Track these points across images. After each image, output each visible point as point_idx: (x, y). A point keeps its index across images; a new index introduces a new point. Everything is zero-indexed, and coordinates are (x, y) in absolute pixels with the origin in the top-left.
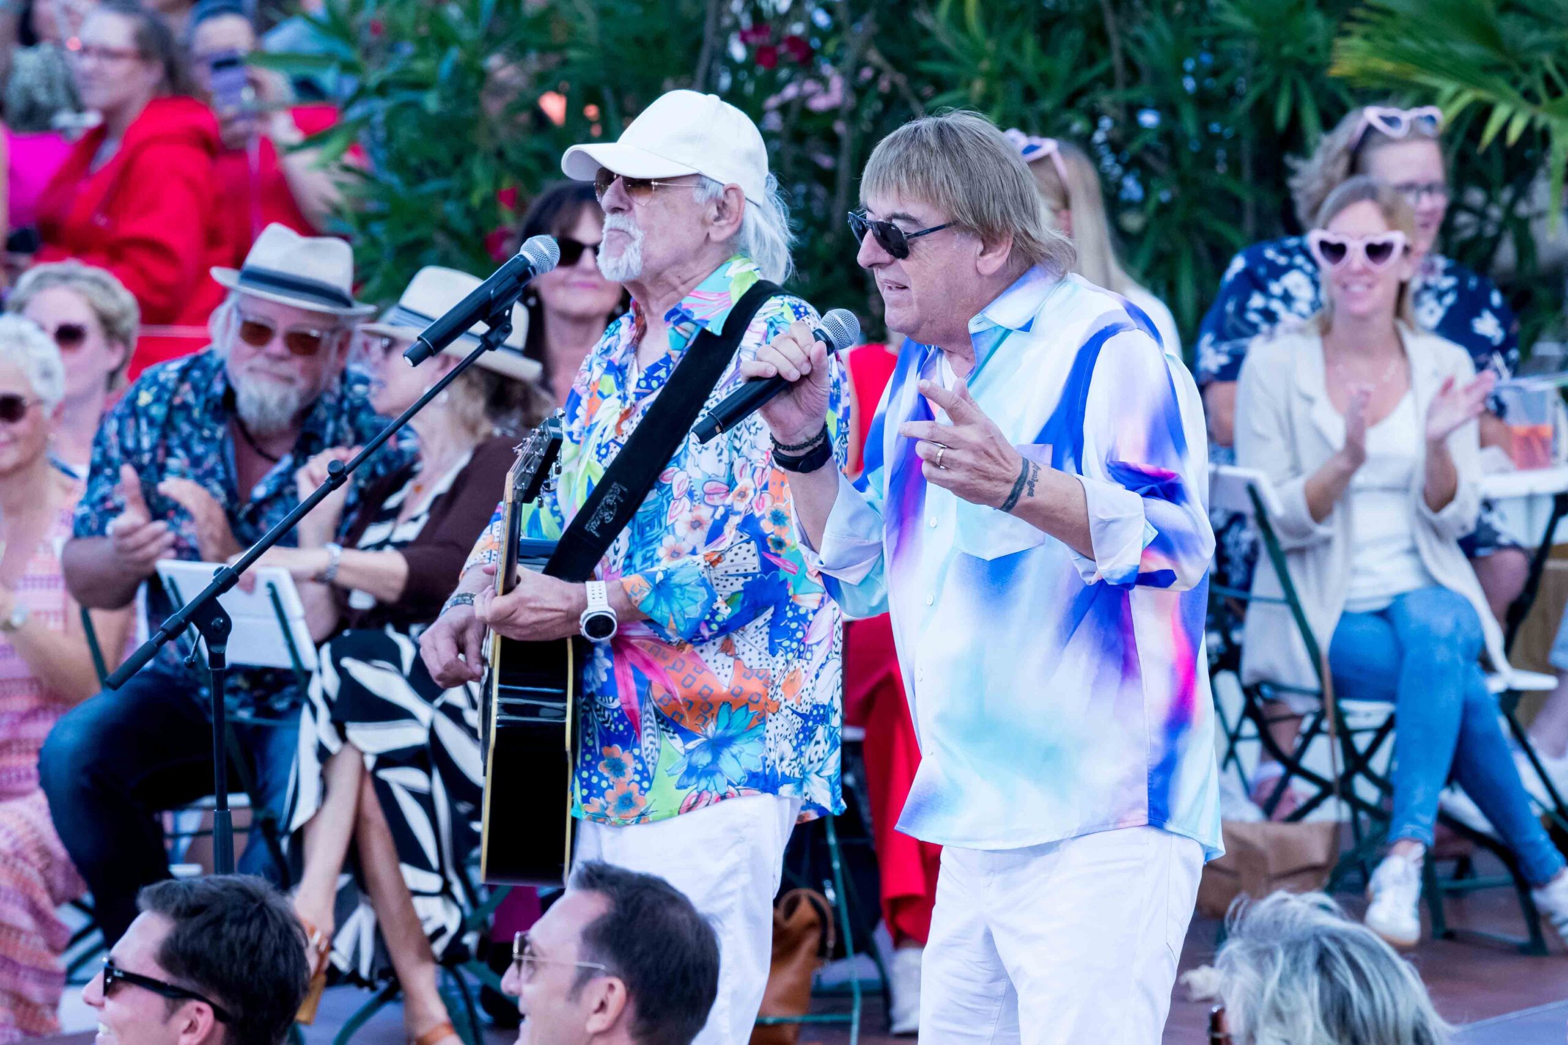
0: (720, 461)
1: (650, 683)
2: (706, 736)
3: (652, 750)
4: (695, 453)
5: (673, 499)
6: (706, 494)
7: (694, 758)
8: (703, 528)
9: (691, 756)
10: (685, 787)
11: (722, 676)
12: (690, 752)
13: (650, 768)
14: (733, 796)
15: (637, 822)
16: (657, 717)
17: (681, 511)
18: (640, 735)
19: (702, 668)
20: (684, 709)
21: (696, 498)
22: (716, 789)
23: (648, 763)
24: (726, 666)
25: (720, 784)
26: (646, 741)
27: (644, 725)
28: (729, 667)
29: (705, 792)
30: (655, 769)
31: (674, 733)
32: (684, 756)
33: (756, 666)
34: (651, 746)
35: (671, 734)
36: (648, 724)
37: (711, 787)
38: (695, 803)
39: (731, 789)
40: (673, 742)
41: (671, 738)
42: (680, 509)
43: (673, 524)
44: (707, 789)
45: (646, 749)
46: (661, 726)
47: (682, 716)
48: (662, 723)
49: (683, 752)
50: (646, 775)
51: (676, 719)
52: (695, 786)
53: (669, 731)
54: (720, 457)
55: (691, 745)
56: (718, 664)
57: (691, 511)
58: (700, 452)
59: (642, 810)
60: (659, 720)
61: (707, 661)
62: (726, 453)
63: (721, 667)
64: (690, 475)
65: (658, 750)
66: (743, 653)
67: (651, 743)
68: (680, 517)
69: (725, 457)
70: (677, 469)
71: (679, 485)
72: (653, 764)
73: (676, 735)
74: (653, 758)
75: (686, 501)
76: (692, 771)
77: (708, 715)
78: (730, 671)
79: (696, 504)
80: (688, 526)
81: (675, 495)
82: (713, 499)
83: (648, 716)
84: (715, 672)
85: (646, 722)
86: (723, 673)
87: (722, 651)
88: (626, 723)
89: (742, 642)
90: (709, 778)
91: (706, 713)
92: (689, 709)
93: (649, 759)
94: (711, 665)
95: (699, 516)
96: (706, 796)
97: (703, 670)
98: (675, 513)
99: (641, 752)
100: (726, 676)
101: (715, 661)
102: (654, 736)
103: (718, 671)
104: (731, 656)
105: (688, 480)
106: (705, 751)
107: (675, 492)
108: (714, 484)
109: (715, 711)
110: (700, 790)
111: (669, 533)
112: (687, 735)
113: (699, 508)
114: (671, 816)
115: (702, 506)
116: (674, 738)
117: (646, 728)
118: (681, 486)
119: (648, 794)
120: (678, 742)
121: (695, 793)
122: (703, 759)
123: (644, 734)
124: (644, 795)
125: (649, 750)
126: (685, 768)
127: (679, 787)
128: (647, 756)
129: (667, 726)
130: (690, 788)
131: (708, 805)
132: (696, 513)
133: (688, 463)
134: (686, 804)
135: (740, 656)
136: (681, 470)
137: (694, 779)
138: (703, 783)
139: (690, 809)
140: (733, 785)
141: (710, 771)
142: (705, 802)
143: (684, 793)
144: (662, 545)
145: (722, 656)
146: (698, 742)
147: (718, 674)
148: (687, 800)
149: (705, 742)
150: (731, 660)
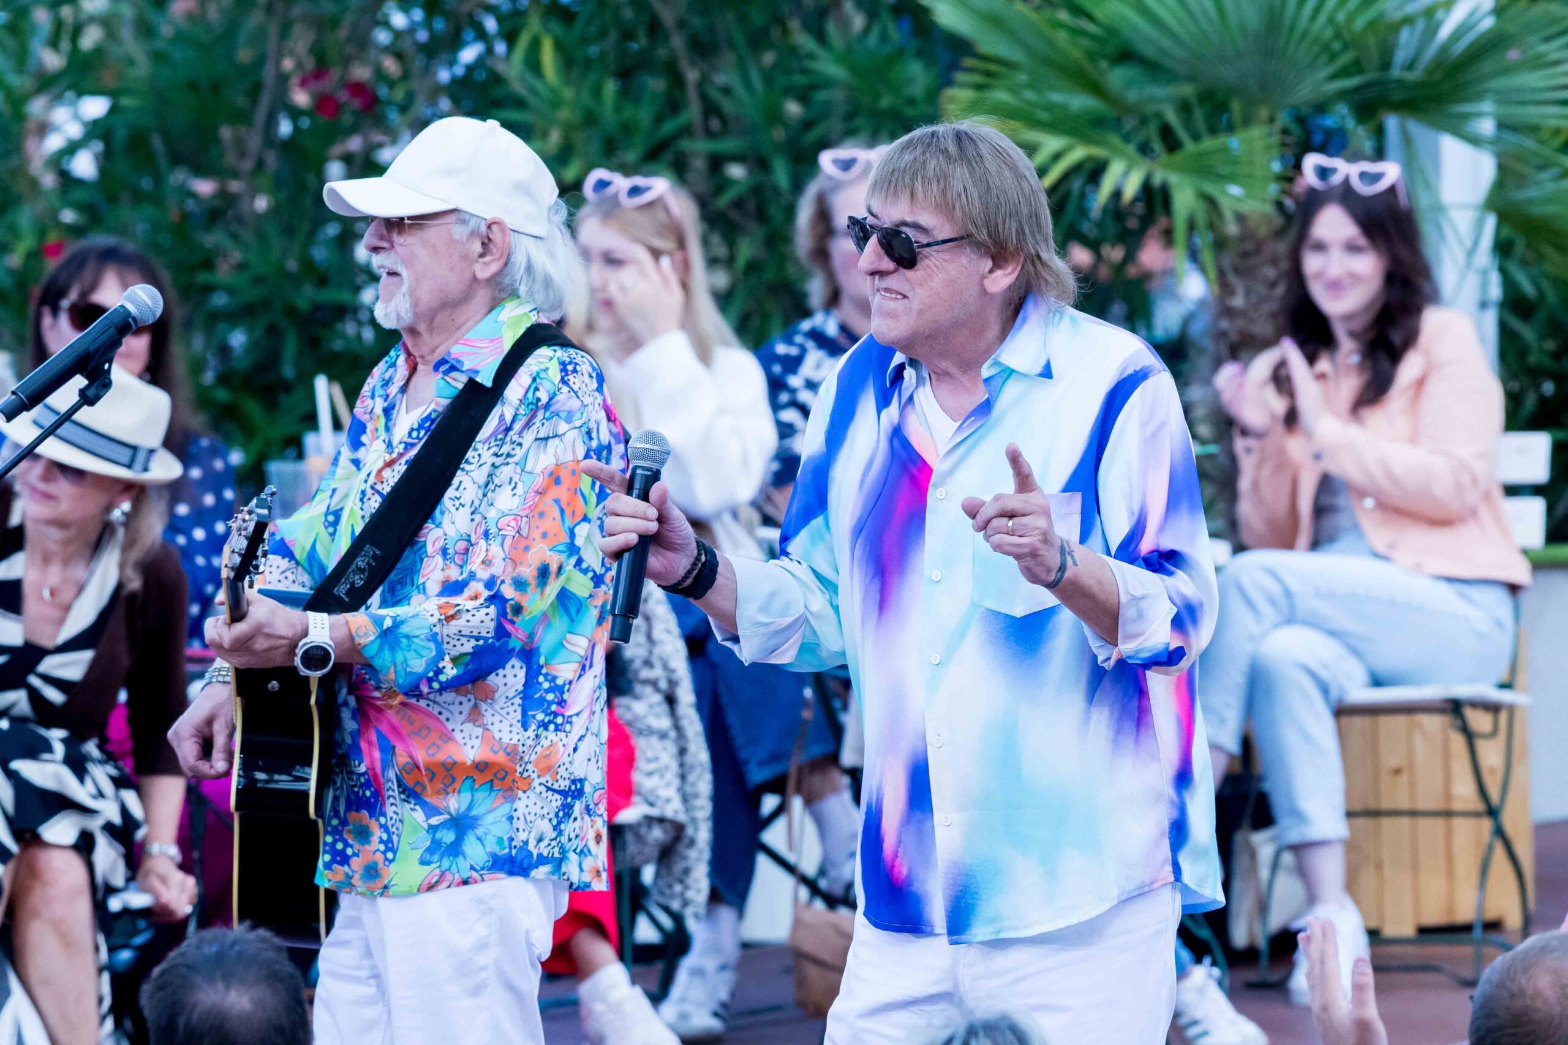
1: (394, 747)
2: (449, 813)
4: (453, 509)
5: (427, 556)
6: (457, 552)
7: (438, 835)
9: (434, 833)
10: (428, 864)
11: (468, 747)
12: (433, 829)
13: (394, 838)
14: (476, 881)
15: (382, 894)
16: (399, 786)
18: (386, 802)
19: (446, 736)
20: (425, 779)
21: (448, 557)
22: (458, 871)
23: (393, 833)
24: (474, 737)
25: (463, 866)
26: (390, 810)
27: (387, 792)
28: (477, 737)
29: (447, 873)
30: (399, 840)
31: (416, 805)
32: (428, 831)
33: (506, 739)
34: (395, 816)
35: (413, 805)
37: (454, 869)
38: (437, 882)
39: (474, 873)
40: (414, 814)
41: (412, 808)
42: (432, 566)
43: (424, 583)
44: (449, 869)
45: (391, 819)
46: (403, 796)
47: (423, 787)
48: (403, 793)
49: (426, 827)
51: (418, 790)
52: (438, 864)
55: (435, 821)
56: (465, 734)
57: (442, 569)
58: (457, 509)
59: (386, 882)
60: (401, 790)
61: (453, 730)
63: (468, 737)
64: (447, 532)
65: (401, 822)
66: (492, 724)
67: (395, 812)
68: (431, 576)
70: (432, 526)
71: (434, 542)
72: (397, 835)
73: (417, 807)
74: (397, 829)
75: (439, 558)
76: (435, 846)
77: (450, 789)
78: (477, 743)
79: (449, 563)
80: (439, 585)
81: (429, 553)
83: (391, 784)
84: (462, 742)
85: (388, 790)
86: (470, 743)
87: (470, 721)
88: (372, 789)
89: (490, 712)
90: (451, 858)
91: (448, 784)
92: (431, 781)
93: (394, 829)
94: (458, 735)
95: (449, 576)
96: (449, 877)
97: (449, 740)
98: (426, 572)
99: (387, 820)
100: (473, 747)
101: (462, 731)
102: (397, 806)
103: (465, 741)
104: (479, 726)
105: (444, 537)
106: (448, 829)
107: (430, 549)
108: (464, 544)
109: (457, 786)
110: (443, 869)
111: (419, 592)
112: (431, 811)
113: (451, 568)
114: (411, 894)
115: (455, 565)
116: (416, 810)
117: (389, 797)
118: (436, 544)
119: (392, 866)
120: (420, 816)
121: (438, 871)
122: (448, 837)
123: (389, 802)
124: (388, 866)
125: (394, 821)
126: (428, 843)
127: (422, 864)
128: (392, 826)
129: (409, 796)
130: (433, 866)
131: (449, 887)
132: (446, 572)
133: (446, 520)
134: (428, 882)
135: (488, 727)
136: (437, 526)
137: (436, 858)
138: (446, 863)
139: (431, 888)
140: (476, 870)
141: (455, 849)
142: (446, 884)
143: (426, 870)
145: (468, 727)
146: (440, 818)
147: (465, 744)
148: (429, 877)
149: (450, 819)
150: (479, 731)
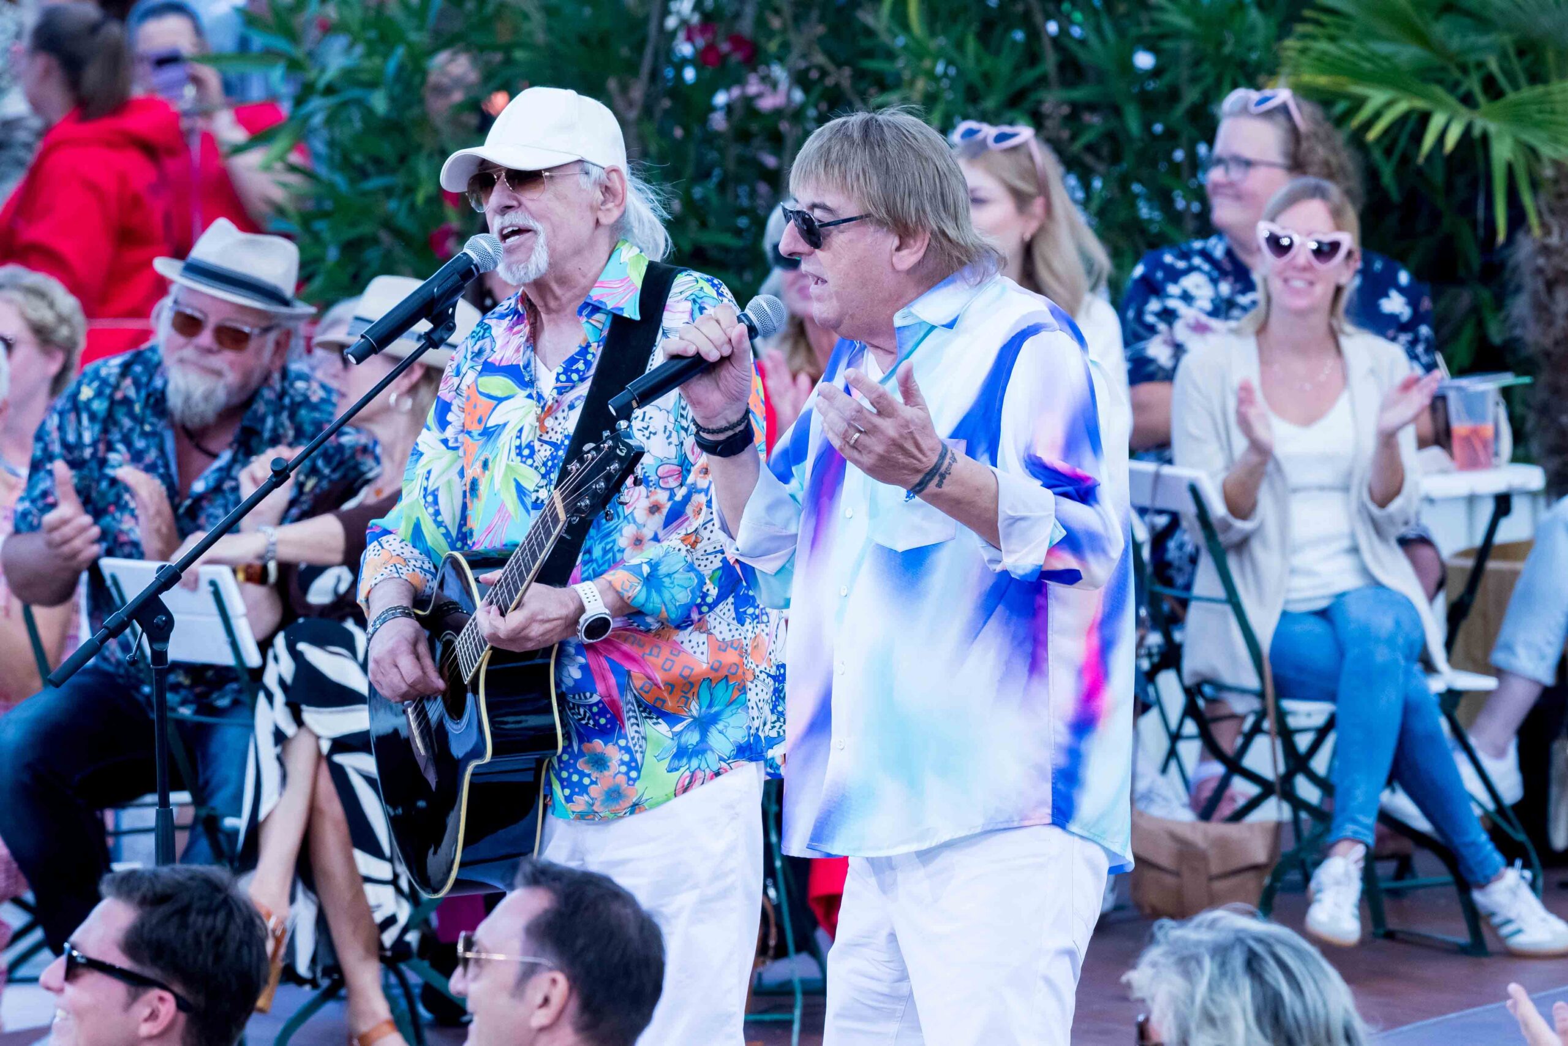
0: (670, 443)
1: (629, 672)
2: (692, 717)
3: (638, 739)
6: (660, 478)
7: (683, 740)
8: (661, 513)
9: (679, 738)
10: (677, 770)
11: (698, 654)
12: (677, 735)
13: (638, 756)
14: (726, 771)
15: (632, 812)
16: (639, 706)
17: (638, 499)
18: (624, 725)
19: (677, 648)
20: (665, 694)
21: (651, 484)
22: (709, 767)
23: (636, 752)
24: (701, 643)
25: (711, 761)
26: (630, 730)
27: (626, 716)
28: (704, 643)
29: (698, 772)
30: (643, 757)
31: (657, 718)
32: (673, 739)
33: (728, 638)
34: (637, 735)
35: (655, 720)
36: (631, 714)
37: (704, 766)
38: (690, 783)
39: (723, 764)
40: (658, 727)
41: (654, 724)
43: (632, 513)
44: (699, 767)
45: (633, 738)
46: (644, 715)
47: (664, 701)
48: (644, 711)
49: (670, 735)
50: (633, 764)
51: (658, 705)
52: (687, 767)
53: (652, 718)
54: (670, 440)
55: (678, 728)
56: (694, 643)
57: (648, 497)
59: (634, 800)
60: (641, 709)
61: (682, 642)
62: (674, 434)
63: (696, 646)
65: (644, 738)
67: (636, 732)
69: (674, 439)
72: (642, 752)
73: (660, 720)
74: (641, 747)
76: (682, 753)
77: (690, 695)
78: (704, 648)
79: (652, 489)
80: (647, 512)
82: (668, 482)
83: (630, 706)
84: (691, 651)
85: (628, 712)
86: (699, 651)
87: (696, 632)
88: (608, 716)
89: (713, 620)
90: (700, 757)
91: (686, 693)
92: (671, 693)
93: (637, 747)
94: (686, 646)
95: (656, 501)
96: (700, 774)
97: (680, 652)
99: (628, 742)
100: (702, 653)
101: (690, 641)
102: (638, 725)
103: (694, 649)
104: (705, 633)
106: (693, 731)
108: (667, 468)
109: (695, 690)
110: (692, 769)
111: (629, 522)
112: (671, 718)
113: (656, 493)
114: (668, 799)
115: (659, 490)
116: (659, 723)
117: (629, 719)
119: (637, 784)
120: (663, 727)
121: (688, 773)
122: (692, 739)
123: (627, 724)
124: (633, 785)
125: (636, 740)
126: (675, 750)
127: (671, 770)
128: (635, 745)
129: (650, 713)
130: (682, 770)
131: (703, 783)
132: (653, 499)
134: (680, 785)
135: (712, 631)
137: (685, 761)
138: (695, 763)
139: (685, 790)
140: (724, 761)
141: (700, 750)
143: (676, 775)
144: (622, 535)
146: (685, 723)
147: (695, 652)
148: (681, 781)
149: (692, 722)
150: (703, 637)
